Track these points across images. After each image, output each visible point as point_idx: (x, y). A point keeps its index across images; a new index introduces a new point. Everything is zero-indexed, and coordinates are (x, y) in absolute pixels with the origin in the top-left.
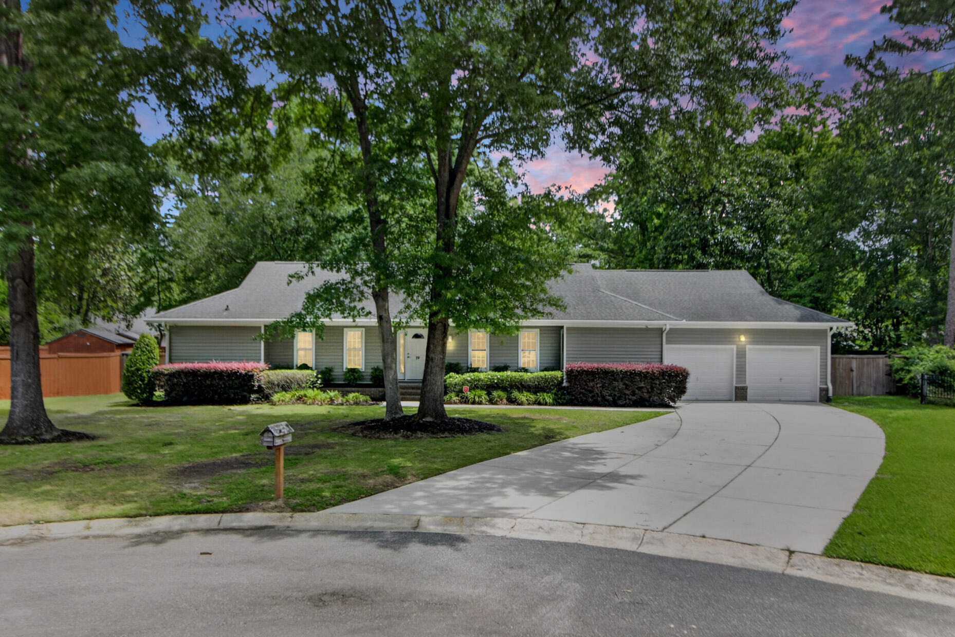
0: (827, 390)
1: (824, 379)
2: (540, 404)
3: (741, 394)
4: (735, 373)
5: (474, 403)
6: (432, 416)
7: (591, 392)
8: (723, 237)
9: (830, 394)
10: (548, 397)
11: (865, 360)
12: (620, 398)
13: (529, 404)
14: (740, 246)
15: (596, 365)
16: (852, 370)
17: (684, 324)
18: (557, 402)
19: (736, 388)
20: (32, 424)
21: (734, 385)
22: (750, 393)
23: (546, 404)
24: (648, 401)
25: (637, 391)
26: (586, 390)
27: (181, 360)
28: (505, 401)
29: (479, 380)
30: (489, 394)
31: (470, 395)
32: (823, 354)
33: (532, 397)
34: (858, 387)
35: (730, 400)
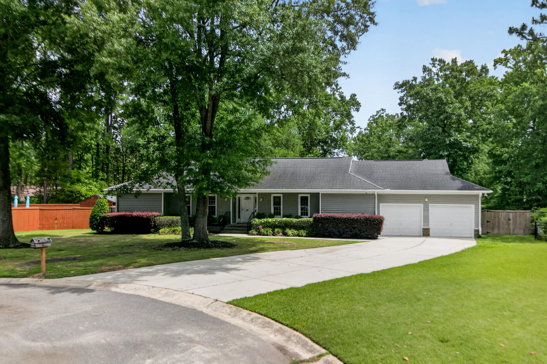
0: (478, 231)
1: (477, 225)
2: (299, 236)
3: (426, 233)
4: (422, 220)
5: (264, 235)
6: (197, 240)
7: (327, 229)
8: (454, 139)
9: (480, 233)
10: (303, 233)
11: (518, 214)
12: (343, 233)
13: (294, 236)
14: (465, 144)
15: (329, 215)
16: (510, 220)
17: (388, 191)
18: (308, 235)
19: (424, 229)
20: (6, 240)
21: (422, 227)
22: (431, 233)
23: (302, 236)
24: (359, 235)
25: (352, 230)
26: (324, 228)
27: (122, 211)
28: (281, 234)
29: (269, 223)
30: (273, 230)
31: (262, 230)
32: (477, 209)
33: (296, 232)
34: (514, 230)
35: (420, 236)
